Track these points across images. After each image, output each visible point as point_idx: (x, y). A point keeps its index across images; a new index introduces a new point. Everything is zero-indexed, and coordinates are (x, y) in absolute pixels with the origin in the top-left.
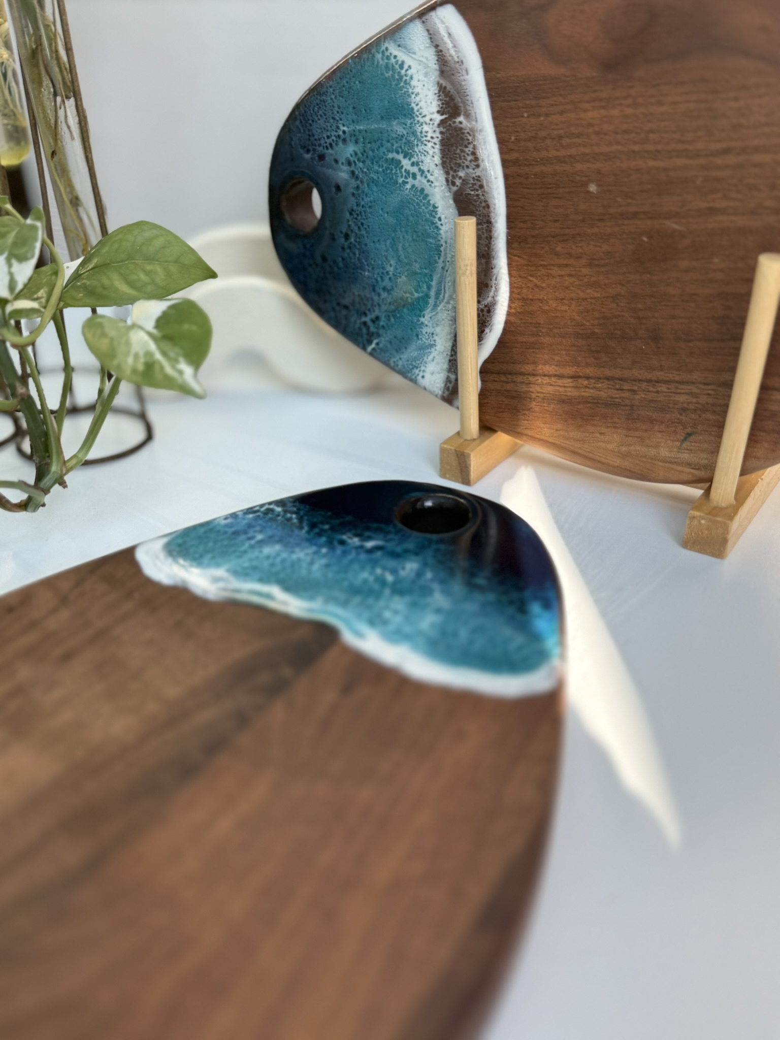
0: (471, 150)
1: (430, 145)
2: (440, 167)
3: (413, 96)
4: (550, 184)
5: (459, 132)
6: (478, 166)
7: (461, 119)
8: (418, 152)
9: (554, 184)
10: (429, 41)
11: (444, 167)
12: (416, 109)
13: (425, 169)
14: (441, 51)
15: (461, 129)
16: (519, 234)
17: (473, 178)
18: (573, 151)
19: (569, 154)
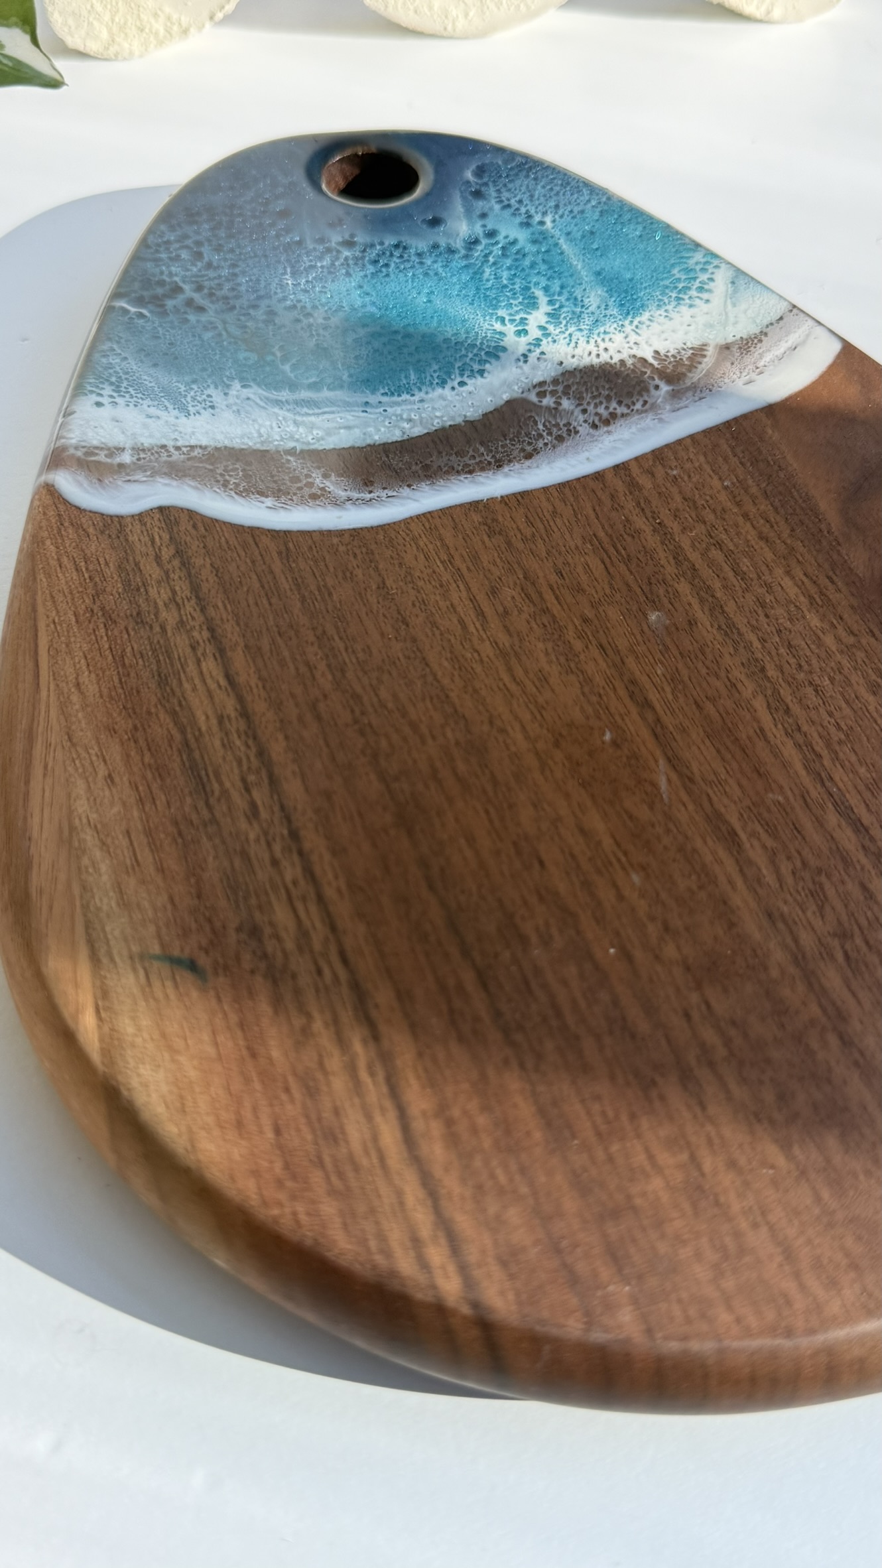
1: (591, 347)
2: (560, 370)
4: (625, 549)
9: (629, 556)
11: (563, 374)
15: (648, 391)
16: (501, 519)
18: (706, 572)
19: (697, 566)
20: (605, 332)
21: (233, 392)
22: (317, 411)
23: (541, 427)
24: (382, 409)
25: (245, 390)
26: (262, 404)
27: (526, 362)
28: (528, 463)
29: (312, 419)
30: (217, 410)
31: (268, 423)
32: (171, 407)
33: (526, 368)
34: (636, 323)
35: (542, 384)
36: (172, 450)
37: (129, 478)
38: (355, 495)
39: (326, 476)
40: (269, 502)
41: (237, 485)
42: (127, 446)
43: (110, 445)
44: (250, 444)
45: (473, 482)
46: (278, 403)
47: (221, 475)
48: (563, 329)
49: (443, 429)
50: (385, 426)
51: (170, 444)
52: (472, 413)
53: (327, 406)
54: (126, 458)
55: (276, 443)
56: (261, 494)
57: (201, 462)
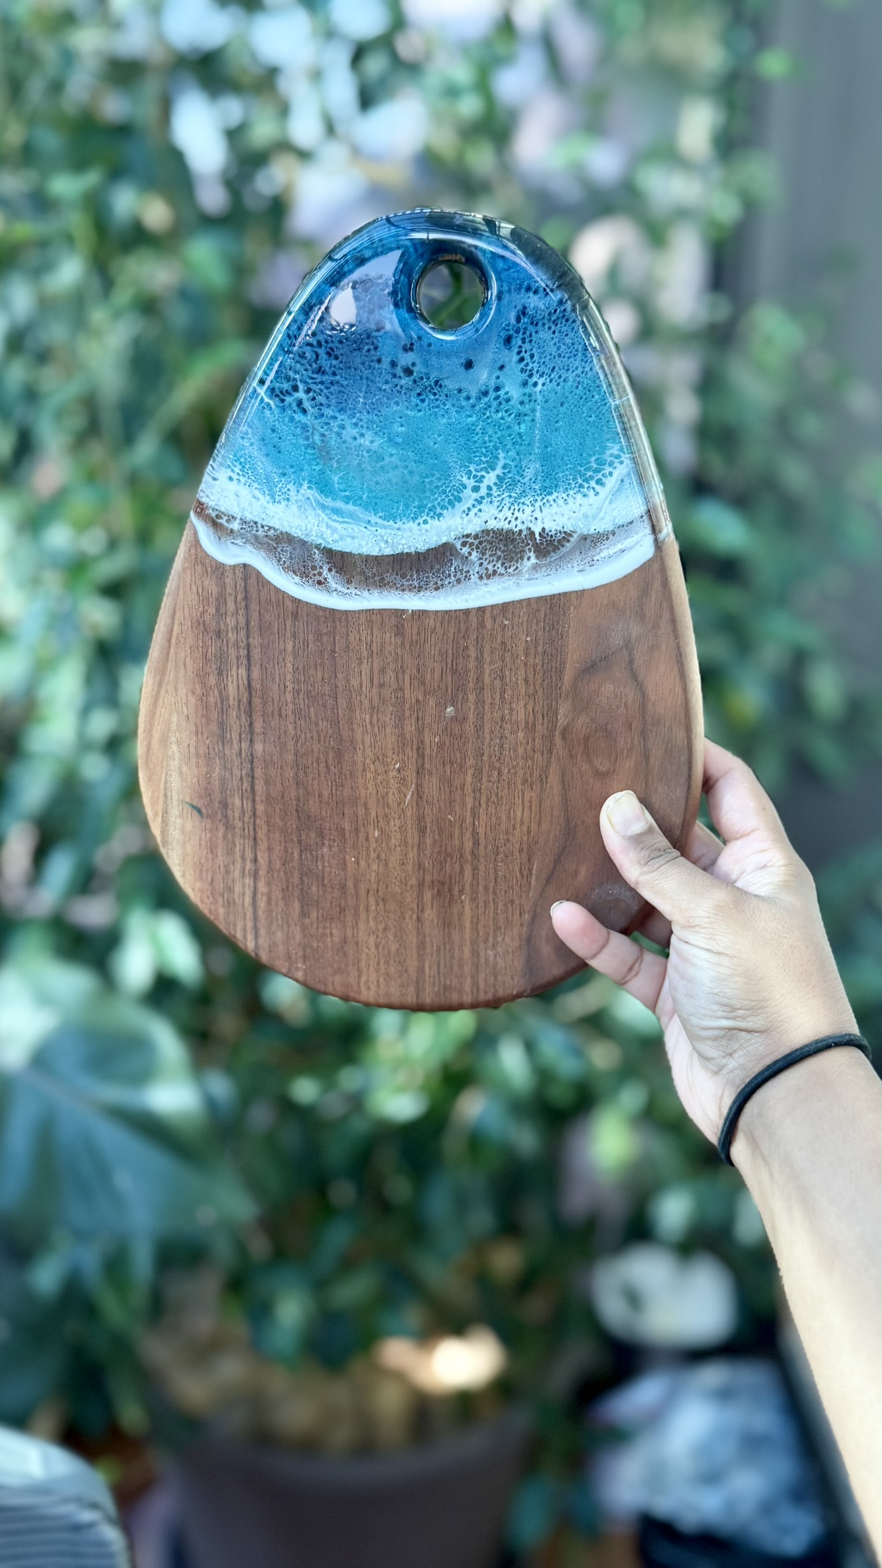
0: (499, 571)
1: (509, 514)
3: (565, 496)
4: (456, 665)
5: (519, 555)
6: (481, 578)
7: (533, 560)
8: (502, 496)
9: (456, 670)
10: (620, 523)
11: (483, 531)
12: (550, 498)
13: (482, 507)
14: (607, 539)
15: (522, 559)
16: (406, 625)
17: (468, 571)
18: (487, 692)
19: (485, 687)
20: (523, 503)
21: (302, 491)
22: (341, 519)
23: (453, 569)
24: (374, 529)
25: (309, 491)
26: (314, 504)
27: (467, 515)
28: (435, 593)
29: (336, 525)
30: (290, 503)
31: (313, 521)
32: (267, 492)
33: (466, 519)
34: (545, 501)
35: (468, 536)
36: (259, 526)
37: (233, 541)
38: (340, 588)
39: (330, 570)
40: (297, 579)
41: (285, 562)
42: (239, 517)
43: (230, 513)
44: (300, 535)
45: (402, 597)
46: (323, 507)
47: (280, 553)
48: (501, 493)
49: (402, 554)
50: (372, 542)
51: (260, 522)
52: (422, 547)
53: (348, 518)
54: (235, 526)
55: (312, 538)
56: (294, 572)
57: (272, 540)
